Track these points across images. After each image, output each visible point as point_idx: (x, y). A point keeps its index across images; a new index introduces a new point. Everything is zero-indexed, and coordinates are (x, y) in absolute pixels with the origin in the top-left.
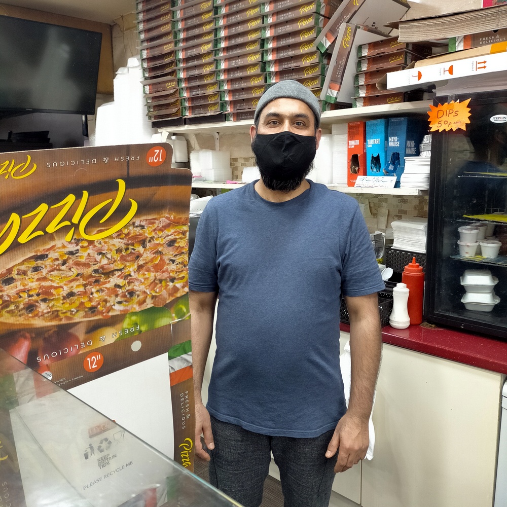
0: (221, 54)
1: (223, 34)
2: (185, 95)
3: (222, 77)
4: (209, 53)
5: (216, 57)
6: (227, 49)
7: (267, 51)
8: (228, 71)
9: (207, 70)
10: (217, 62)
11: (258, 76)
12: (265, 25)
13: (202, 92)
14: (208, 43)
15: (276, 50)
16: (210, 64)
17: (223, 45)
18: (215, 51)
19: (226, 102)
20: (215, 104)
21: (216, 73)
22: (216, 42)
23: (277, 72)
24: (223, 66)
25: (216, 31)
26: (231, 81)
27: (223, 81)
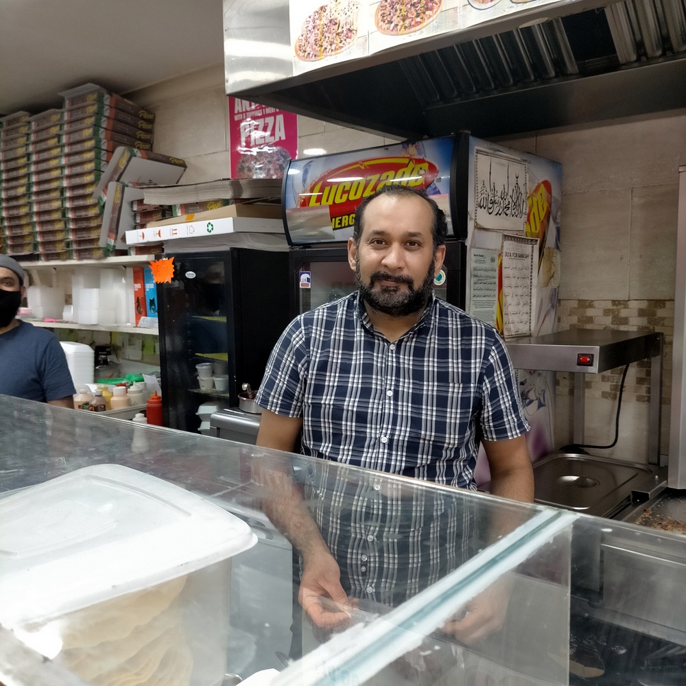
0: (34, 198)
1: (34, 179)
2: (7, 233)
3: (35, 219)
4: (24, 195)
5: (30, 201)
6: (38, 193)
7: (65, 199)
8: (39, 213)
9: (23, 211)
10: (30, 204)
11: (59, 220)
12: (63, 175)
13: (19, 231)
14: (22, 186)
15: (72, 199)
16: (24, 205)
17: (34, 189)
18: (28, 194)
19: (38, 242)
20: (29, 244)
21: (29, 215)
22: (29, 185)
23: (73, 219)
24: (35, 208)
25: (28, 175)
26: (42, 223)
27: (35, 222)
